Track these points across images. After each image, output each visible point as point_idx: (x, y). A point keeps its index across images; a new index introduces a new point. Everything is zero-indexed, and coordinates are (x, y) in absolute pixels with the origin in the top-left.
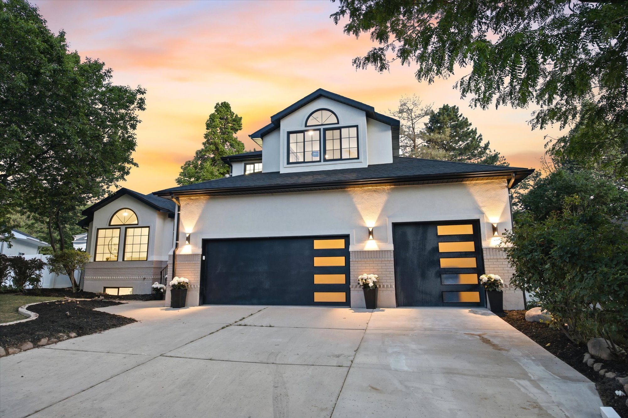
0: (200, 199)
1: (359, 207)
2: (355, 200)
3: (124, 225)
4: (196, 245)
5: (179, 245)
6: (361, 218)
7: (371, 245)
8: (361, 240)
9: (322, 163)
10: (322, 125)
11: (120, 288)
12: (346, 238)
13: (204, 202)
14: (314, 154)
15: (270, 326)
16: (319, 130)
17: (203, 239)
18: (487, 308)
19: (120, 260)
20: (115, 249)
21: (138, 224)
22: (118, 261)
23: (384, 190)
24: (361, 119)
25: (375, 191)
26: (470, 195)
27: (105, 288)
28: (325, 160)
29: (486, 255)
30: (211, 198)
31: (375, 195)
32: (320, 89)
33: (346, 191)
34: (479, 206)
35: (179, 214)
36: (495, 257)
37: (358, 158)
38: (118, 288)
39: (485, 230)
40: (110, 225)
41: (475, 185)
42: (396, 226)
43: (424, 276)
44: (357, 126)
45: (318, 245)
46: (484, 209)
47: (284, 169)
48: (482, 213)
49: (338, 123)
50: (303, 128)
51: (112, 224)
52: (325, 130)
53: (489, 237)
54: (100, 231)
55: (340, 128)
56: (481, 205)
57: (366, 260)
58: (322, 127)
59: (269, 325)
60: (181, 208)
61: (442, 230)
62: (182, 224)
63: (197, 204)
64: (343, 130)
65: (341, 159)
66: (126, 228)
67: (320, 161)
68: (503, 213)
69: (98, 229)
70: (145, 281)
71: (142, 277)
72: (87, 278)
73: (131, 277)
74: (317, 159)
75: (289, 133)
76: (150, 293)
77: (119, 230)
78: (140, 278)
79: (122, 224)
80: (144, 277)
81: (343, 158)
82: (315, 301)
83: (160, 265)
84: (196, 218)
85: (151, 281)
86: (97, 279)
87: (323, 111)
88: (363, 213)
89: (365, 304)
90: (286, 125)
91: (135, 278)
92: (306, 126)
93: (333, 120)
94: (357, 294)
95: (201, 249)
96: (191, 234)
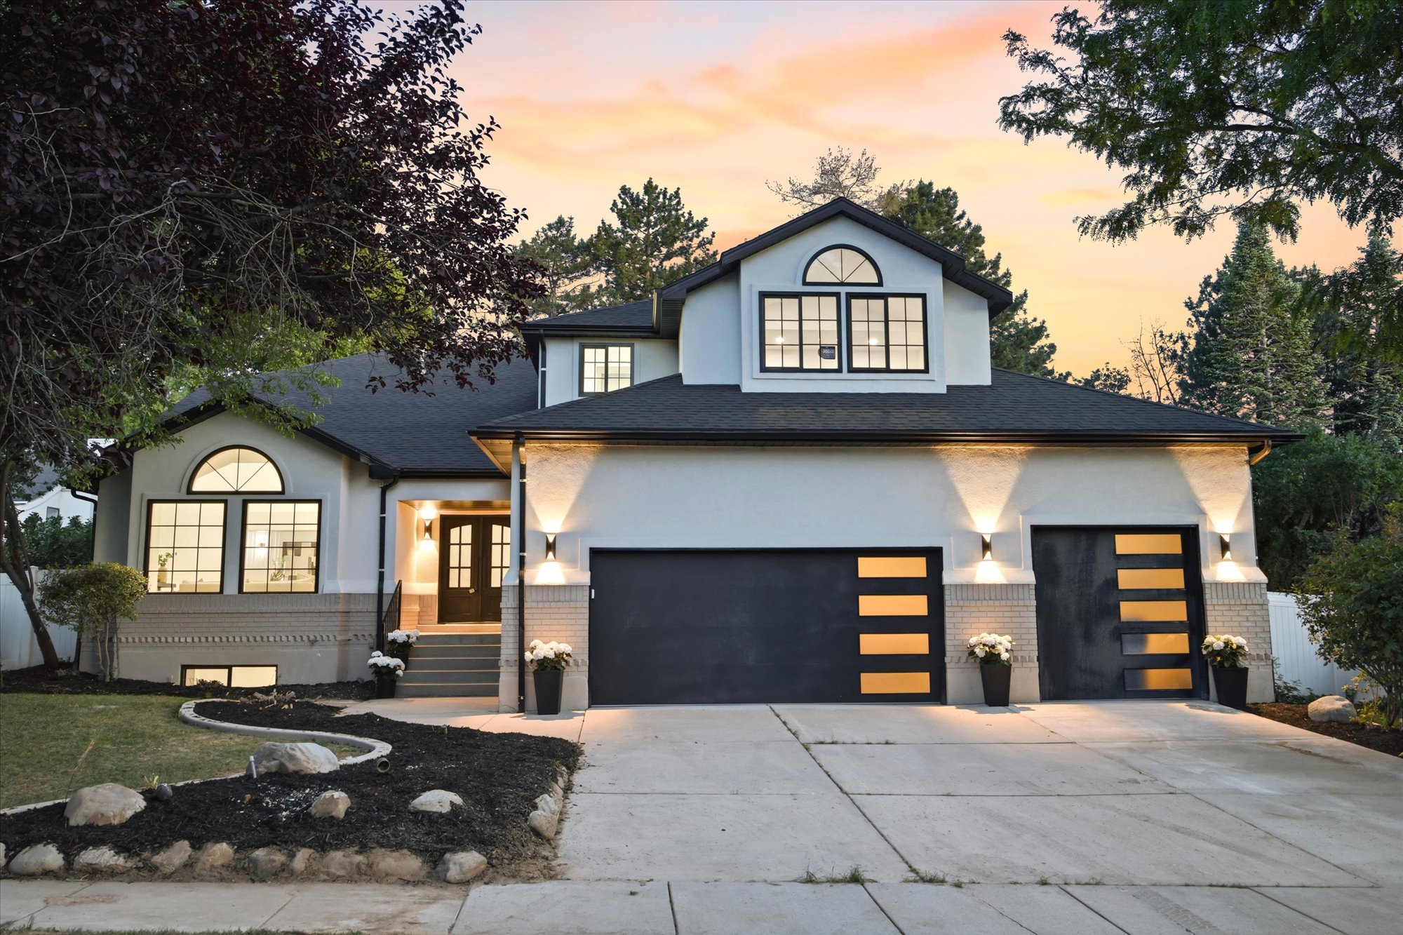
0: (577, 450)
1: (962, 488)
2: (952, 471)
3: (237, 493)
4: (572, 561)
6: (967, 513)
7: (989, 571)
8: (965, 562)
9: (845, 374)
10: (842, 284)
11: (234, 669)
12: (934, 556)
13: (591, 457)
14: (825, 351)
15: (887, 743)
16: (837, 295)
17: (591, 549)
18: (1208, 699)
19: (231, 589)
20: (213, 559)
21: (283, 493)
22: (225, 593)
23: (1012, 455)
24: (931, 279)
25: (993, 455)
26: (1180, 474)
27: (185, 668)
28: (851, 370)
29: (1210, 598)
30: (608, 449)
31: (994, 463)
32: (842, 199)
33: (932, 452)
34: (1197, 499)
35: (522, 486)
36: (1226, 602)
37: (926, 371)
38: (229, 668)
39: (1207, 549)
40: (189, 491)
41: (1190, 454)
42: (1037, 531)
43: (1088, 637)
44: (923, 296)
45: (868, 568)
46: (1206, 505)
47: (752, 384)
48: (1202, 513)
49: (880, 284)
50: (799, 288)
51: (196, 488)
52: (851, 296)
53: (1215, 562)
54: (156, 506)
55: (884, 297)
56: (1200, 496)
57: (979, 603)
58: (843, 290)
59: (884, 741)
60: (528, 471)
61: (1124, 544)
62: (532, 510)
63: (570, 462)
64: (890, 300)
65: (887, 370)
66: (246, 502)
67: (839, 370)
68: (1241, 514)
69: (150, 503)
70: (315, 649)
71: (305, 638)
72: (123, 640)
73: (271, 639)
74: (833, 364)
75: (764, 295)
76: (335, 681)
77: (222, 506)
78: (298, 639)
79: (231, 489)
80: (312, 638)
81: (892, 367)
82: (863, 691)
83: (373, 607)
84: (571, 497)
85: (336, 649)
86: (159, 645)
87: (846, 252)
88: (969, 502)
89: (982, 699)
90: (754, 275)
91: (284, 639)
92: (805, 283)
93: (870, 276)
94: (958, 677)
95: (589, 573)
96: (558, 535)
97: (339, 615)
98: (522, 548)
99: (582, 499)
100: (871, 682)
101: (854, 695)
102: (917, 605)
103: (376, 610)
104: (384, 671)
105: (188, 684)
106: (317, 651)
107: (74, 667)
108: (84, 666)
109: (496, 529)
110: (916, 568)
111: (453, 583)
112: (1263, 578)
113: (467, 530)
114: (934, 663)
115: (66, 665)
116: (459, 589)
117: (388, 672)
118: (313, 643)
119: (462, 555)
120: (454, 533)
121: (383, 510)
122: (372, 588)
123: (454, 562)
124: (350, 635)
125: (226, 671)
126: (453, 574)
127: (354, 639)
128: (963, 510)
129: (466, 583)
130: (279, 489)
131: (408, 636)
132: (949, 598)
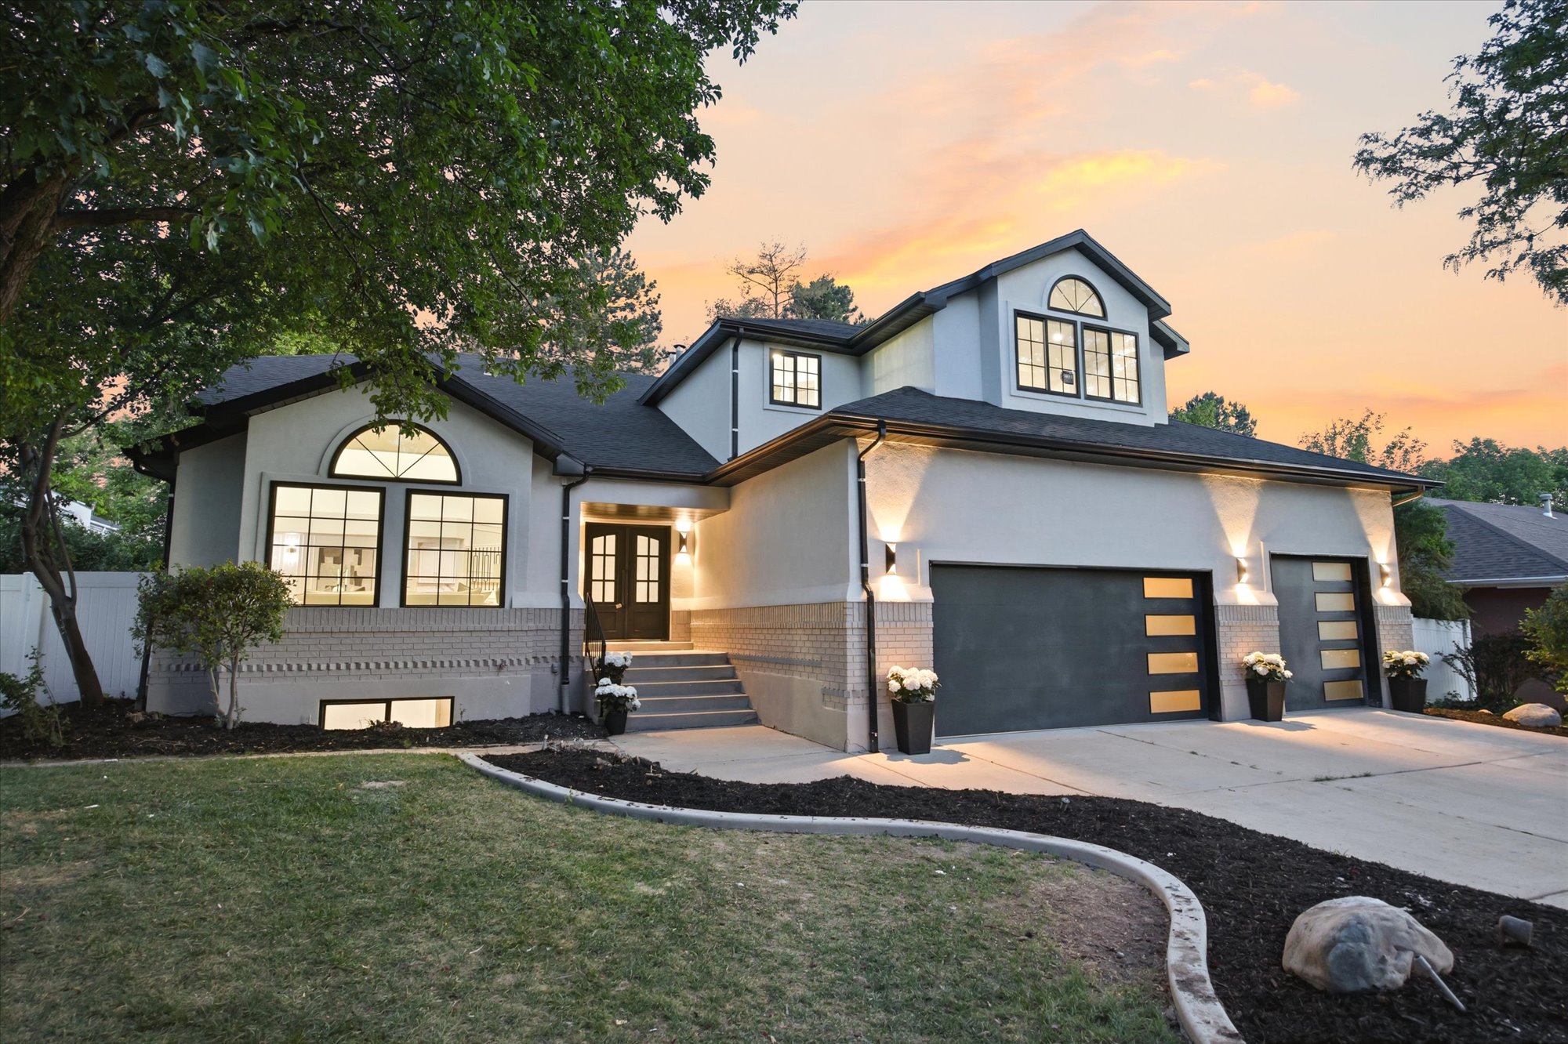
0: (912, 449)
1: (1221, 514)
2: (1213, 498)
3: (397, 480)
4: (912, 575)
5: (869, 573)
6: (1225, 538)
7: (1245, 593)
8: (1228, 584)
9: (1082, 401)
10: (1076, 313)
11: (393, 703)
12: (1203, 581)
13: (925, 459)
14: (1066, 376)
16: (1074, 323)
17: (930, 562)
18: (1380, 706)
19: (390, 600)
21: (458, 483)
22: (383, 605)
23: (1252, 486)
24: (1138, 320)
25: (1240, 485)
26: (1353, 512)
27: (324, 704)
28: (1086, 397)
29: (1381, 619)
30: (941, 451)
31: (1242, 492)
32: (1082, 232)
33: (1198, 478)
34: (1364, 534)
35: (861, 487)
36: (1390, 622)
37: (1140, 404)
38: (388, 702)
39: (1374, 578)
40: (331, 474)
41: (1359, 494)
44: (1135, 335)
45: (1154, 588)
46: (1370, 539)
47: (1010, 401)
48: (1368, 546)
49: (1105, 317)
50: (1043, 311)
51: (339, 469)
52: (1086, 327)
53: (1379, 588)
54: (281, 491)
55: (1108, 331)
56: (1367, 530)
57: (1242, 623)
58: (1079, 319)
60: (866, 472)
61: (1319, 572)
62: (872, 517)
63: (906, 462)
64: (1113, 335)
65: (1112, 400)
66: (409, 493)
67: (1077, 396)
68: (1390, 548)
69: (274, 485)
70: (502, 676)
71: (490, 663)
72: (245, 668)
73: (446, 664)
74: (1071, 389)
75: (1019, 314)
76: (527, 714)
77: (377, 495)
78: (482, 664)
79: (391, 476)
80: (499, 662)
81: (1117, 398)
82: (1154, 710)
83: (556, 624)
84: (908, 501)
85: (528, 675)
86: (288, 674)
87: (1083, 285)
88: (1228, 527)
89: (1249, 716)
90: (1011, 293)
91: (463, 664)
92: (1051, 308)
93: (1093, 307)
94: (1232, 695)
95: (929, 590)
96: (899, 545)
97: (532, 633)
98: (863, 558)
99: (919, 505)
100: (1159, 701)
101: (1146, 716)
102: (1185, 626)
103: (559, 627)
104: (614, 702)
106: (505, 678)
107: (137, 706)
108: (157, 703)
109: (642, 541)
110: (1183, 589)
111: (597, 597)
112: (1407, 602)
113: (611, 540)
114: (1207, 680)
115: (124, 703)
116: (604, 603)
118: (500, 667)
119: (605, 568)
120: (598, 542)
121: (565, 512)
122: (555, 602)
123: (597, 574)
125: (384, 705)
126: (597, 587)
128: (1222, 534)
129: (610, 597)
130: (454, 478)
131: (625, 658)
132: (1222, 619)
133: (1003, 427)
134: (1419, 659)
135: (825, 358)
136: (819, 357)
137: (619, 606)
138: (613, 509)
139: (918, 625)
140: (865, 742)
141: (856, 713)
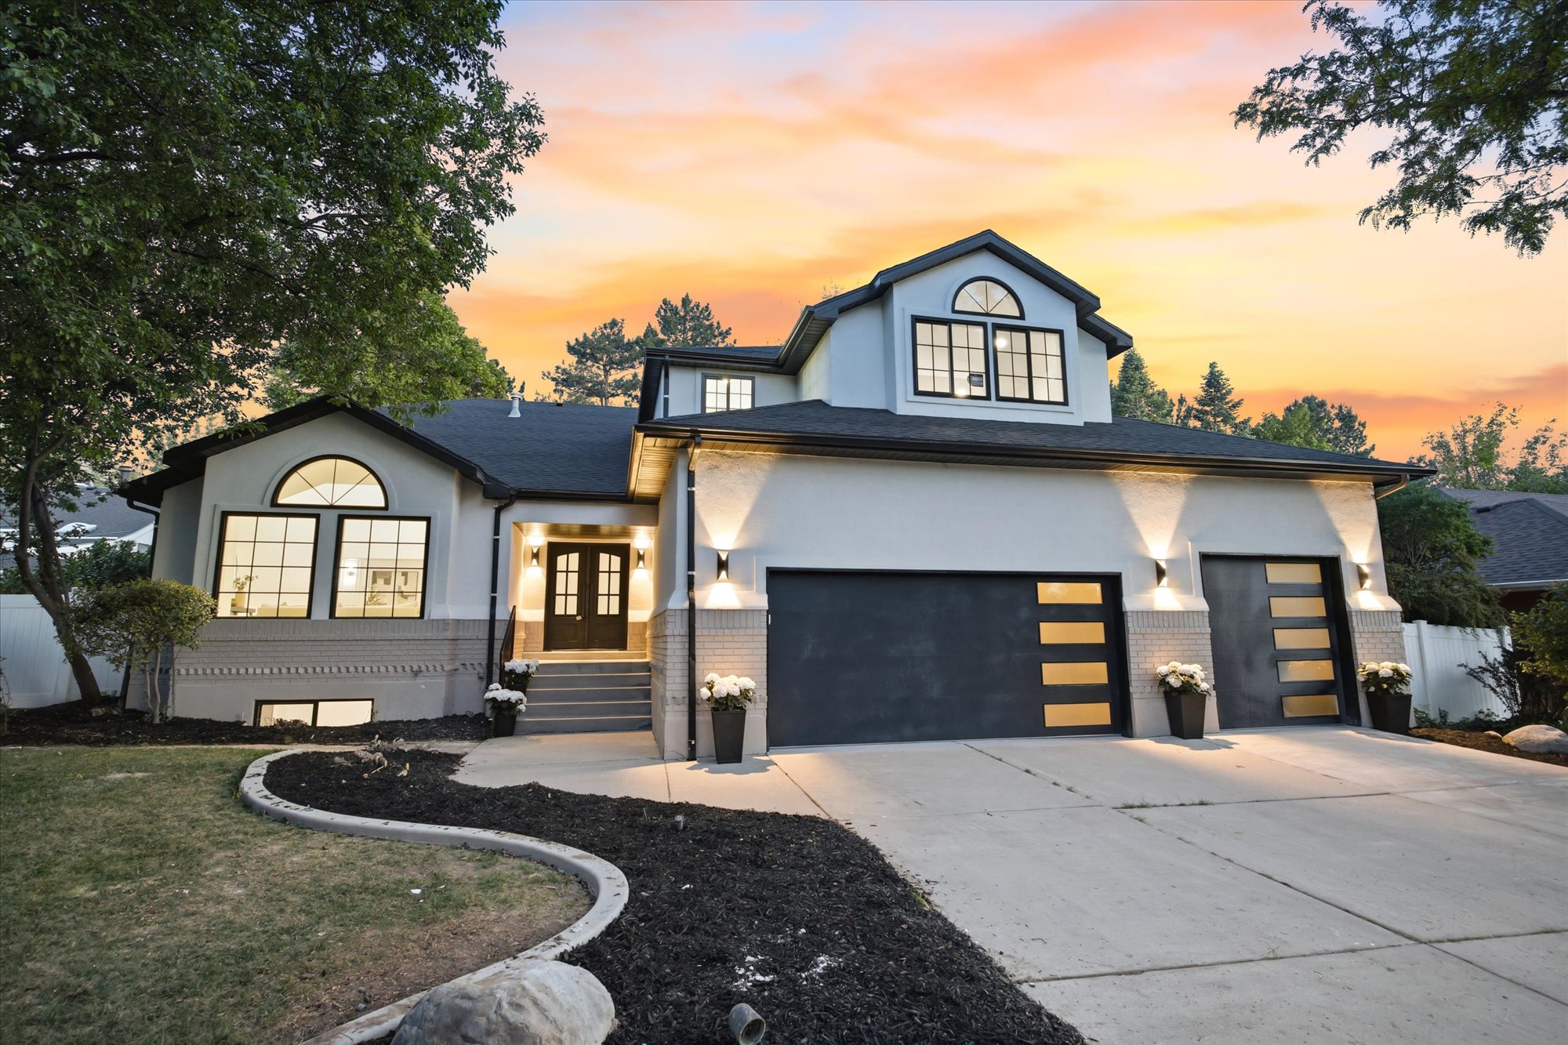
0: (751, 457)
1: (1135, 513)
2: (1125, 496)
3: (332, 507)
4: (746, 583)
5: (696, 581)
6: (1140, 538)
7: (1166, 598)
8: (1143, 588)
9: (993, 402)
10: (987, 315)
11: (320, 703)
12: (1112, 584)
13: (766, 466)
14: (974, 379)
15: (1201, 803)
16: (984, 325)
17: (768, 568)
18: (1359, 724)
19: (321, 613)
20: (301, 580)
21: (386, 508)
22: (313, 618)
23: (1178, 482)
24: (1065, 316)
25: (1162, 481)
26: (1320, 506)
27: (259, 704)
28: (1000, 399)
29: (1357, 625)
30: (784, 458)
31: (1163, 490)
32: (989, 232)
33: (1107, 475)
34: (1335, 530)
35: (691, 496)
36: (1370, 629)
37: (1065, 403)
38: (315, 703)
39: (1349, 579)
40: (274, 504)
41: (1327, 487)
42: (1205, 558)
43: (1249, 664)
44: (1060, 333)
45: (1050, 593)
46: (1344, 537)
47: (908, 406)
48: (1340, 543)
49: (1022, 317)
50: (949, 315)
51: (281, 500)
52: (996, 327)
53: (1356, 590)
54: (231, 519)
55: (1026, 330)
56: (1338, 527)
57: (1160, 630)
58: (989, 321)
60: (697, 479)
61: (1277, 574)
62: (702, 524)
63: (743, 470)
64: (1032, 334)
65: (1031, 400)
66: (341, 520)
67: (988, 398)
68: (1372, 545)
69: (225, 515)
70: (418, 681)
71: (407, 669)
72: (183, 672)
73: (367, 669)
74: (981, 391)
75: (917, 320)
76: (441, 715)
77: (313, 521)
78: (399, 669)
79: (327, 504)
80: (415, 668)
81: (1036, 398)
82: (1049, 724)
83: (484, 633)
84: (744, 509)
85: (442, 681)
86: (229, 677)
87: (989, 284)
88: (1144, 528)
89: (1167, 729)
90: (906, 299)
91: (383, 669)
92: (954, 311)
93: (1009, 308)
94: (1145, 707)
95: (766, 596)
96: (730, 553)
97: (447, 642)
98: (691, 566)
99: (756, 512)
100: (1055, 714)
101: (1040, 730)
102: (1094, 633)
103: (487, 637)
104: (504, 706)
105: (262, 724)
106: (421, 683)
107: (120, 703)
108: (132, 703)
110: (1092, 594)
111: (559, 610)
112: (1396, 606)
113: (574, 558)
114: (1117, 692)
115: (109, 701)
116: (566, 616)
117: (510, 706)
118: (416, 673)
119: (568, 583)
120: (561, 561)
121: (497, 531)
122: (484, 615)
123: (560, 588)
124: (457, 664)
125: (311, 706)
126: (559, 601)
127: (461, 668)
128: (1137, 535)
129: (572, 610)
130: (382, 504)
131: (528, 666)
132: (1131, 625)
133: (897, 433)
134: (1396, 671)
135: (760, 379)
136: (753, 379)
137: (579, 618)
138: (576, 530)
139: (749, 631)
140: (685, 751)
141: (673, 720)
